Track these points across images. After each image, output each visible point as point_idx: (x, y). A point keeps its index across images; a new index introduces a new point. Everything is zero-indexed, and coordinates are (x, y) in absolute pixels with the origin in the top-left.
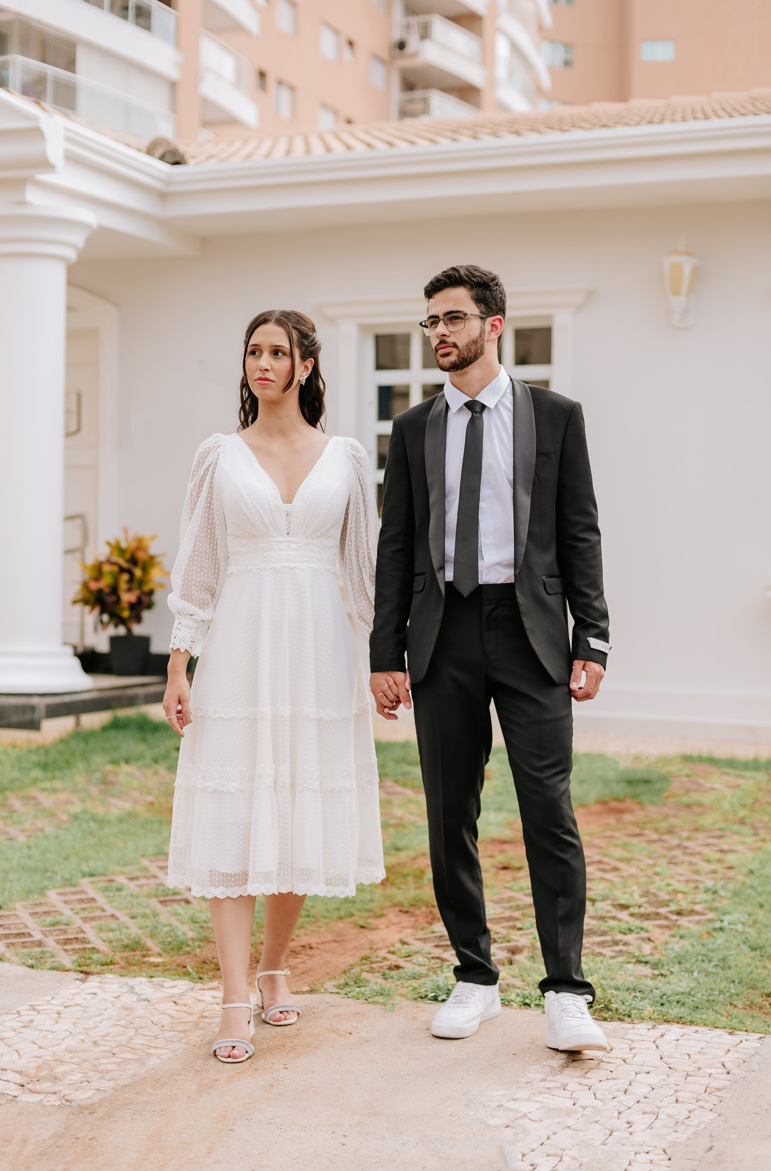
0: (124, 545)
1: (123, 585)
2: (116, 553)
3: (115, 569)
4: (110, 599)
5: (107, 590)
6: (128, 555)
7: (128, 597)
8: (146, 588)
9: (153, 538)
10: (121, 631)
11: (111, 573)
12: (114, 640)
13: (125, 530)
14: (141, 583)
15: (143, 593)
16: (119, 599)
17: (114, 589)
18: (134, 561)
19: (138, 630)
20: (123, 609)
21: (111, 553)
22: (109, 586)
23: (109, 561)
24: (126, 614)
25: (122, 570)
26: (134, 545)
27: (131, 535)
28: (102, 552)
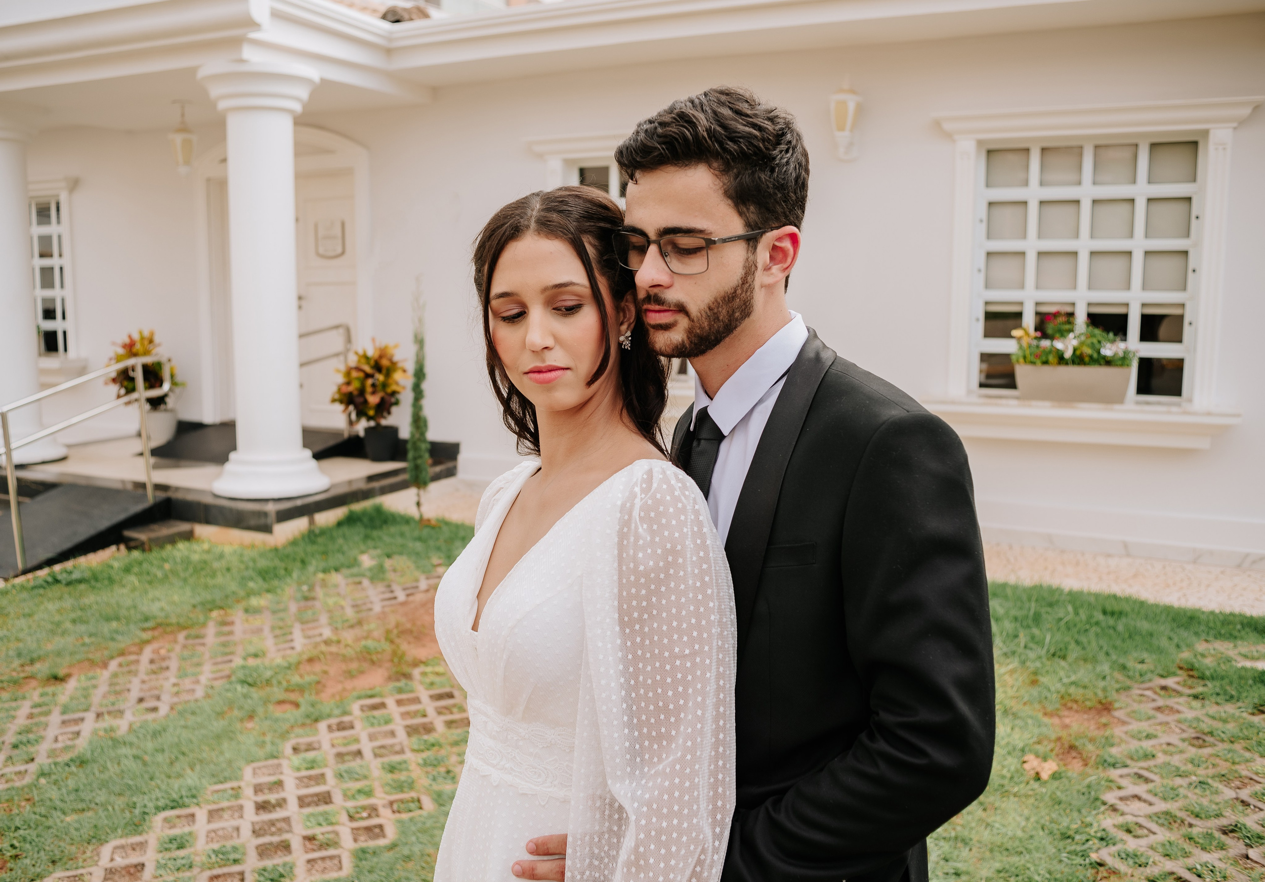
0: (371, 353)
1: (369, 389)
2: (363, 361)
3: (361, 375)
4: (359, 400)
5: (356, 393)
6: (372, 362)
7: (373, 400)
8: (389, 390)
9: (396, 346)
10: (372, 423)
11: (357, 378)
12: (368, 430)
13: (373, 340)
14: (385, 385)
15: (387, 394)
16: (366, 402)
17: (362, 392)
18: (378, 367)
19: (384, 422)
20: (370, 408)
21: (359, 361)
22: (357, 389)
23: (358, 369)
24: (371, 413)
25: (368, 376)
26: (376, 355)
27: (378, 344)
28: (353, 360)
